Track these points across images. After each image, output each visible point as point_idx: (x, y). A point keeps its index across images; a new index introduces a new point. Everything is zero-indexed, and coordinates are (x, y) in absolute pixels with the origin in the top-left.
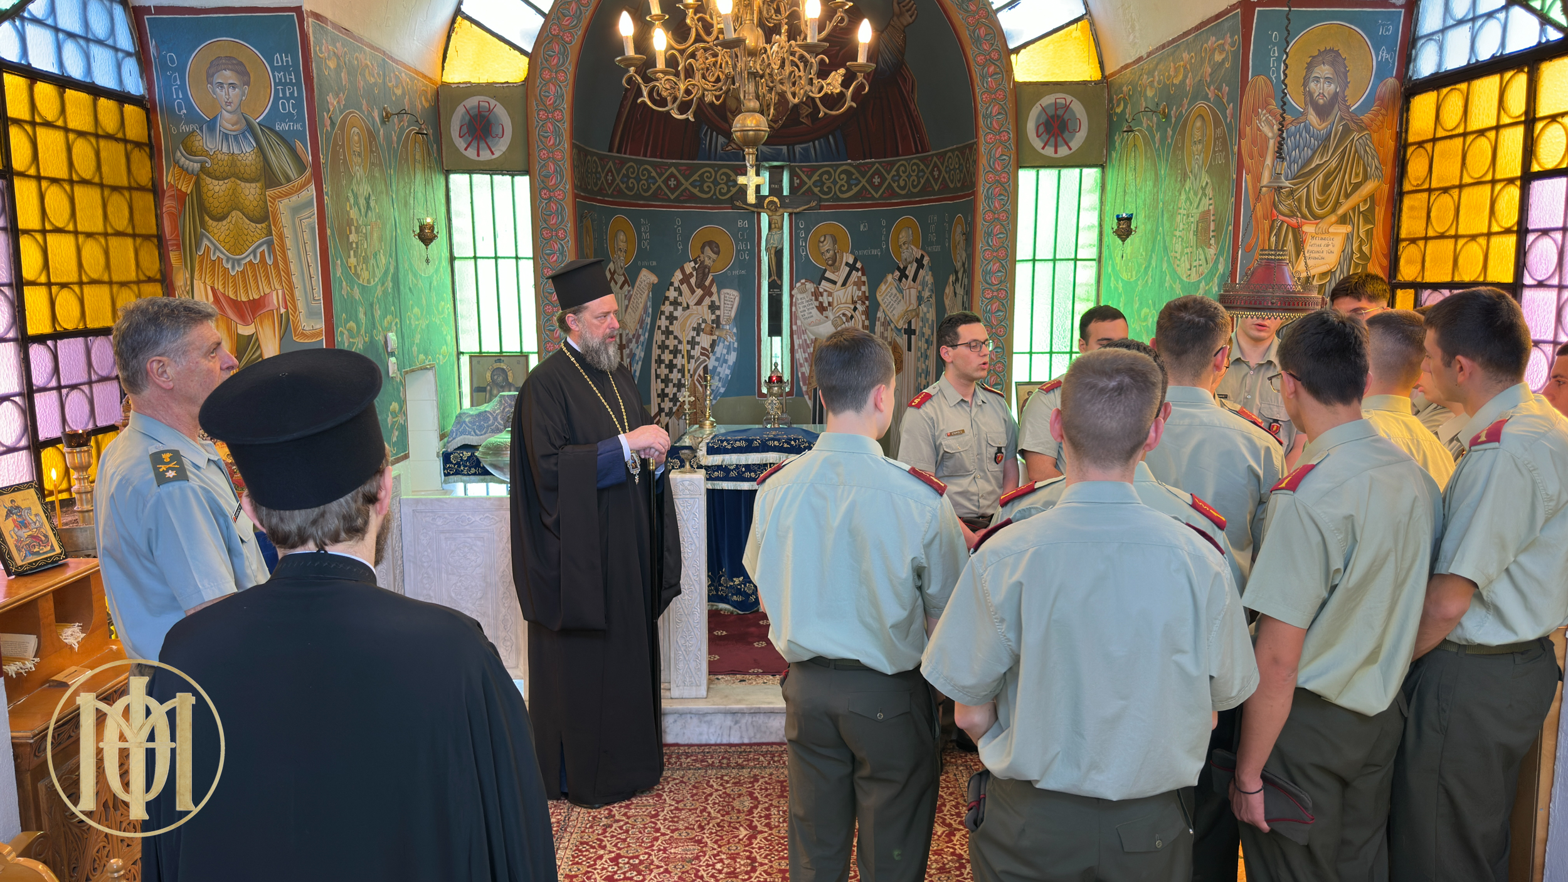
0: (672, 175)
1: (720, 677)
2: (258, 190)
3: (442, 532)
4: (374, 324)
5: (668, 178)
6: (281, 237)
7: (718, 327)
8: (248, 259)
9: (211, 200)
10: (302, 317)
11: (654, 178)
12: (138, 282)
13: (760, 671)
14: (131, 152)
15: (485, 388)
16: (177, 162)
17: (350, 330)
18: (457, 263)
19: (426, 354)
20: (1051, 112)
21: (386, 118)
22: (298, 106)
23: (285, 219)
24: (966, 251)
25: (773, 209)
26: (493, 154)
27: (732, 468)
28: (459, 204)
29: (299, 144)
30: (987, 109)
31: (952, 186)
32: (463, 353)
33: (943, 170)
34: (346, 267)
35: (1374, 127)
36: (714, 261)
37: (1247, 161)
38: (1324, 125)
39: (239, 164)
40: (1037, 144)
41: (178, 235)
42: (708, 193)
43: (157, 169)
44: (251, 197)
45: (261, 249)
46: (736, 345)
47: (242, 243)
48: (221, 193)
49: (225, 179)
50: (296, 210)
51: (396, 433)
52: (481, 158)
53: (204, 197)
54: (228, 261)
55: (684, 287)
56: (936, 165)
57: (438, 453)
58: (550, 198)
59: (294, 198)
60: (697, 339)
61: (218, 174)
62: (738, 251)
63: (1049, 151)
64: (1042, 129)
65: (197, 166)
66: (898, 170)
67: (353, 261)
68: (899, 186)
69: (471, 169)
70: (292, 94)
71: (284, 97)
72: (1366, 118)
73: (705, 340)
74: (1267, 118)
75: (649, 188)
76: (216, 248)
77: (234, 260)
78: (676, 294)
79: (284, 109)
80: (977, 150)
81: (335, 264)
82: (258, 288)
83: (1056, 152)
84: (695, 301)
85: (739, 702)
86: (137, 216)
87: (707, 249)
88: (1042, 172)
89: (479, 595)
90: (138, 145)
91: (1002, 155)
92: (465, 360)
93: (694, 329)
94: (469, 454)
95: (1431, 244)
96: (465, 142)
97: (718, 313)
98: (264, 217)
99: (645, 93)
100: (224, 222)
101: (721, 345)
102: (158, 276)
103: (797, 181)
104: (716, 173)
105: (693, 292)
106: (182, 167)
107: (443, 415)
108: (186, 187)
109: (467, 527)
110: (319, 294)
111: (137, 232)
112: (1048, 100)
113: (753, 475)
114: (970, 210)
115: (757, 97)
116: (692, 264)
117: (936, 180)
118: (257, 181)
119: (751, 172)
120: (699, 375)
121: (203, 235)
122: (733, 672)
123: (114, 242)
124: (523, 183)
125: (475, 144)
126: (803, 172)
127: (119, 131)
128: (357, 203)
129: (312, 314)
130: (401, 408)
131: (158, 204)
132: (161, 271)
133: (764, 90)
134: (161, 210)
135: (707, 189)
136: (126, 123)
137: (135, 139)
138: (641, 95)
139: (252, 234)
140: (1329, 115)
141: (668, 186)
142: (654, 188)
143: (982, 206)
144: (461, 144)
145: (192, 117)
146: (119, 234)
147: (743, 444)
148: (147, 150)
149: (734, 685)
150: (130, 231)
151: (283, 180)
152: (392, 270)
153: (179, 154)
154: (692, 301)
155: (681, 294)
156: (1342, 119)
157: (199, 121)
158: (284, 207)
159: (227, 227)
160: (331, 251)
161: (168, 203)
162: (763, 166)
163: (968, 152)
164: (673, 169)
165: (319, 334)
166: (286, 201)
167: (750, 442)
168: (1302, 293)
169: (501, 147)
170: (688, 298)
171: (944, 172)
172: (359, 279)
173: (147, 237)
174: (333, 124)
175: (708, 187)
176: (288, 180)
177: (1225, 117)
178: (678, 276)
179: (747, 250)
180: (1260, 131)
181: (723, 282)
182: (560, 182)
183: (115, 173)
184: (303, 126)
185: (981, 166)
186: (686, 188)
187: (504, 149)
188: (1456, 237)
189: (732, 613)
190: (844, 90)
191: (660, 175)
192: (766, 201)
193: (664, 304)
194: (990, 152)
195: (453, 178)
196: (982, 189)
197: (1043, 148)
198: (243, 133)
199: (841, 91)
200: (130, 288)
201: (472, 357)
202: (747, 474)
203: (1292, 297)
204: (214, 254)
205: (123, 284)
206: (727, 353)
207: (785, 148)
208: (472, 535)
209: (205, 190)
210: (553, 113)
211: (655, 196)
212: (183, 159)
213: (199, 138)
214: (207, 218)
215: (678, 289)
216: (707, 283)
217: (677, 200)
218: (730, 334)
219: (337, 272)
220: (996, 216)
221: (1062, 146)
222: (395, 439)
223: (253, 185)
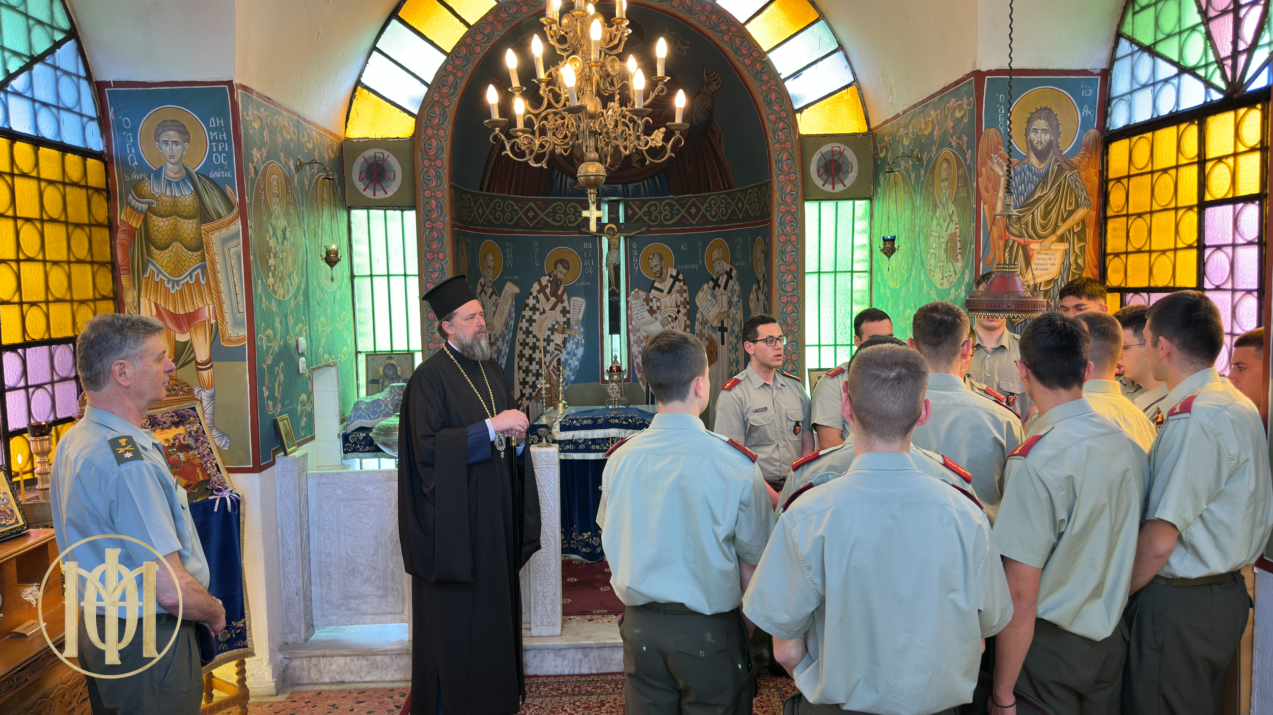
0: (531, 208)
1: (572, 617)
2: (195, 226)
3: (341, 500)
4: (287, 332)
5: (528, 211)
6: (213, 263)
7: (568, 327)
8: (185, 281)
9: (156, 233)
10: (229, 326)
11: (516, 210)
12: (94, 300)
13: (606, 611)
14: (91, 196)
15: (379, 380)
16: (129, 204)
17: (267, 337)
18: (356, 281)
19: (330, 354)
20: (829, 157)
21: (299, 167)
22: (228, 158)
23: (216, 247)
24: (765, 265)
25: (611, 234)
26: (386, 193)
27: (581, 441)
28: (359, 233)
29: (228, 189)
30: (778, 155)
31: (752, 215)
32: (360, 352)
33: (745, 202)
34: (266, 286)
35: (1082, 167)
36: (565, 275)
37: (984, 194)
38: (1043, 165)
39: (179, 204)
40: (819, 182)
41: (128, 262)
42: (559, 221)
43: (112, 209)
44: (189, 231)
45: (196, 272)
46: (583, 341)
47: (180, 267)
48: (164, 228)
49: (167, 216)
50: (225, 241)
51: (305, 419)
52: (376, 197)
53: (151, 231)
54: (168, 282)
55: (541, 296)
56: (739, 199)
57: (339, 435)
58: (432, 228)
59: (224, 231)
60: (552, 337)
61: (162, 212)
62: (584, 267)
63: (828, 188)
64: (822, 170)
65: (145, 207)
66: (710, 203)
67: (271, 280)
68: (711, 215)
69: (368, 206)
70: (223, 149)
71: (217, 151)
72: (1075, 160)
73: (558, 338)
74: (998, 161)
75: (512, 218)
76: (159, 271)
77: (174, 281)
78: (534, 302)
79: (217, 160)
80: (771, 188)
81: (256, 283)
82: (193, 303)
83: (833, 188)
84: (550, 307)
85: (588, 638)
86: (95, 247)
87: (560, 266)
88: (823, 204)
89: (372, 552)
90: (97, 190)
91: (791, 191)
92: (362, 358)
93: (549, 329)
94: (365, 435)
95: (1131, 257)
96: (364, 184)
97: (568, 316)
98: (199, 246)
99: (508, 148)
100: (167, 251)
101: (571, 341)
102: (111, 295)
103: (630, 212)
104: (566, 206)
105: (548, 300)
106: (133, 207)
107: (343, 402)
108: (136, 223)
109: (362, 496)
110: (243, 307)
111: (95, 259)
112: (826, 148)
113: (598, 447)
114: (767, 233)
115: (597, 150)
116: (547, 278)
117: (740, 211)
118: (194, 218)
119: (593, 207)
120: (554, 366)
121: (148, 261)
122: (583, 613)
123: (75, 268)
124: (411, 216)
125: (372, 186)
126: (635, 205)
127: (82, 179)
128: (275, 234)
129: (237, 324)
130: (309, 398)
131: (113, 237)
132: (113, 291)
133: (602, 144)
134: (115, 242)
135: (559, 219)
136: (88, 173)
137: (95, 186)
138: (505, 149)
139: (189, 260)
140: (1046, 157)
141: (528, 217)
142: (516, 218)
143: (776, 230)
144: (360, 186)
145: (143, 168)
146: (80, 261)
147: (590, 422)
148: (105, 194)
149: (584, 624)
150: (89, 259)
151: (215, 217)
152: (303, 287)
153: (130, 197)
154: (547, 308)
155: (538, 302)
156: (1056, 161)
157: (149, 171)
158: (215, 239)
159: (168, 255)
160: (254, 273)
161: (121, 237)
162: (603, 200)
163: (764, 189)
164: (531, 204)
165: (243, 340)
166: (217, 234)
167: (595, 420)
168: (1031, 298)
169: (393, 189)
170: (544, 304)
171: (746, 205)
172: (276, 295)
173: (103, 264)
174: (256, 172)
175: (559, 217)
176: (220, 217)
177: (966, 161)
178: (536, 287)
179: (591, 266)
180: (994, 171)
181: (572, 292)
182: (441, 215)
183: (79, 213)
184: (233, 174)
185: (775, 199)
186: (542, 218)
187: (395, 190)
188: (1150, 252)
189: (582, 562)
190: (665, 144)
191: (521, 208)
192: (606, 228)
193: (524, 310)
194: (782, 189)
195: (355, 213)
196: (776, 217)
197: (823, 185)
198: (183, 180)
199: (663, 145)
200: (87, 305)
201: (368, 355)
202: (593, 447)
203: (1024, 301)
204: (158, 276)
205: (82, 302)
206: (576, 348)
207: (620, 186)
208: (366, 502)
209: (151, 225)
210: (435, 161)
211: (517, 225)
212: (134, 201)
213: (147, 184)
214: (152, 248)
215: (536, 298)
216: (559, 293)
217: (535, 227)
218: (578, 333)
219: (258, 290)
220: (788, 238)
221: (838, 183)
222: (303, 424)
223: (191, 221)
